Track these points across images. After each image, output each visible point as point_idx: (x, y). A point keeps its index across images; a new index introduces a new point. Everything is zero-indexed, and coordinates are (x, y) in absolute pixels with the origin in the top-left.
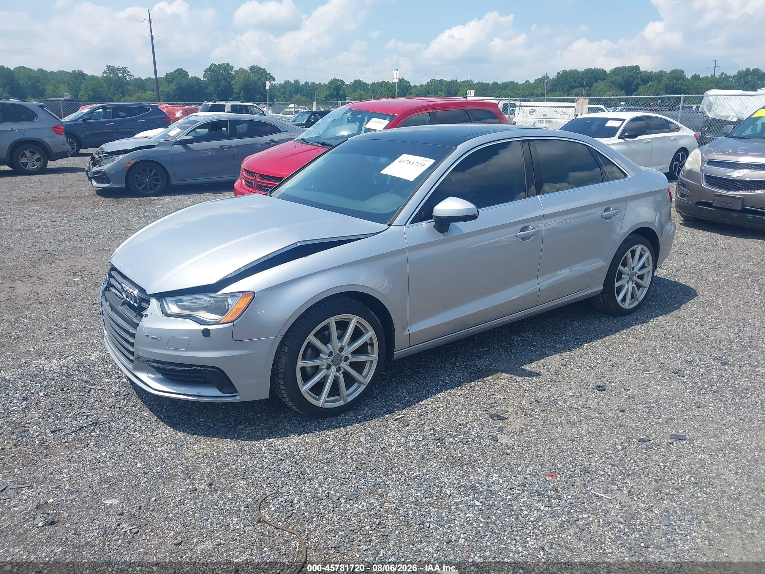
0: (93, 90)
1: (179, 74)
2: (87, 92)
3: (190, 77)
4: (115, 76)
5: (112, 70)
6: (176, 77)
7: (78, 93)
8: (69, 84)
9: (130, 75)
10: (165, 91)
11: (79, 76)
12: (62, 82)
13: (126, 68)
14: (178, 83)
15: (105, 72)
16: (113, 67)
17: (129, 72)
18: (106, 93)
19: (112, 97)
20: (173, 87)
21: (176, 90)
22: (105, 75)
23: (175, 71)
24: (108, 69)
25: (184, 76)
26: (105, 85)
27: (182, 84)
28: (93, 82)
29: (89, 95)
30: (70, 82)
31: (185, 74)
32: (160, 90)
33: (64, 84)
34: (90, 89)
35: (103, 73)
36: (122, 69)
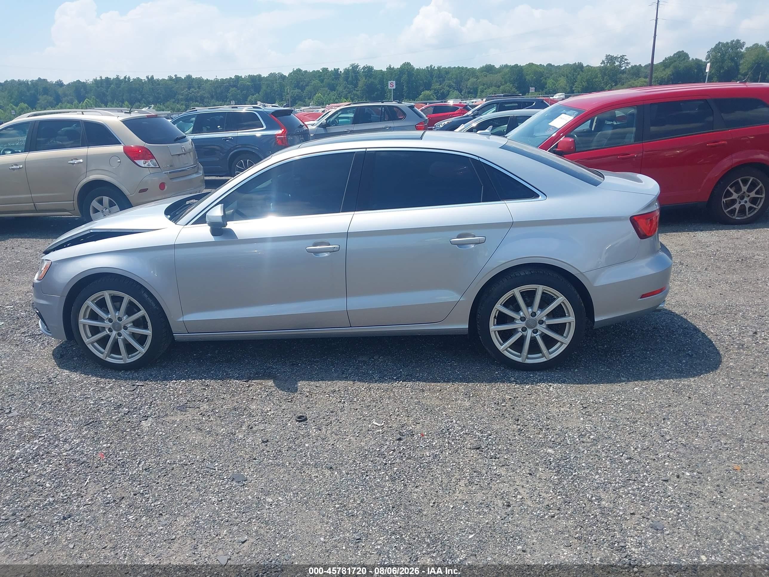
0: (588, 81)
1: (679, 57)
2: (582, 83)
3: (691, 59)
4: (611, 65)
5: (611, 59)
6: (675, 61)
7: (574, 85)
8: (567, 77)
9: (627, 63)
10: (659, 77)
11: (578, 68)
12: (562, 75)
13: (624, 56)
14: (675, 67)
15: (603, 62)
16: (612, 56)
17: (626, 60)
18: (599, 83)
19: (604, 86)
20: (669, 72)
21: (671, 75)
22: (602, 65)
23: (674, 55)
24: (607, 58)
25: (684, 59)
26: (599, 75)
27: (680, 68)
28: (589, 73)
29: (583, 86)
30: (570, 75)
31: (686, 56)
32: (653, 76)
33: (564, 77)
34: (585, 80)
35: (601, 64)
36: (620, 57)
